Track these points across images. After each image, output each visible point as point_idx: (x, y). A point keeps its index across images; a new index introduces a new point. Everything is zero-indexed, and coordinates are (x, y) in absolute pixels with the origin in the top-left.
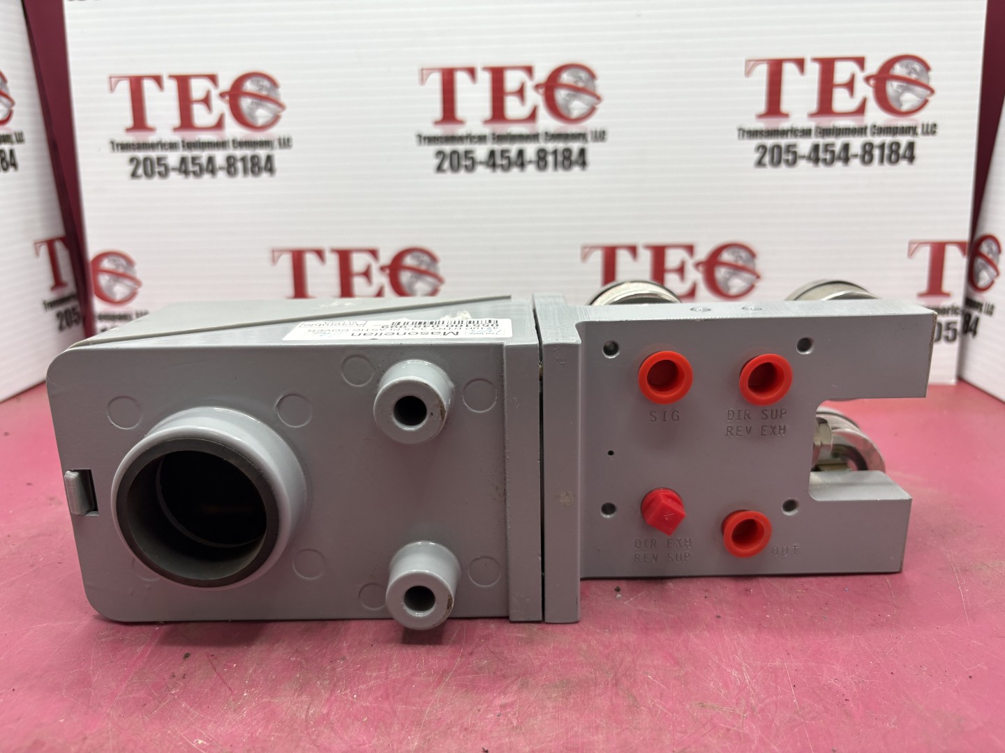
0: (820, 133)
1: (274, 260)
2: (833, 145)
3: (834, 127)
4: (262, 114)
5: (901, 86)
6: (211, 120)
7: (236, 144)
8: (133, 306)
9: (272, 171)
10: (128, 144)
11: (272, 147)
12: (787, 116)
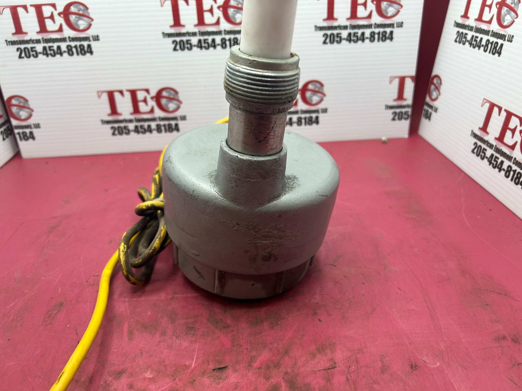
0: (351, 27)
1: (99, 97)
2: (357, 33)
3: (358, 25)
4: (82, 24)
5: (388, 4)
6: (56, 27)
7: (70, 39)
8: (31, 122)
9: (91, 53)
10: (14, 41)
11: (90, 41)
12: (336, 19)
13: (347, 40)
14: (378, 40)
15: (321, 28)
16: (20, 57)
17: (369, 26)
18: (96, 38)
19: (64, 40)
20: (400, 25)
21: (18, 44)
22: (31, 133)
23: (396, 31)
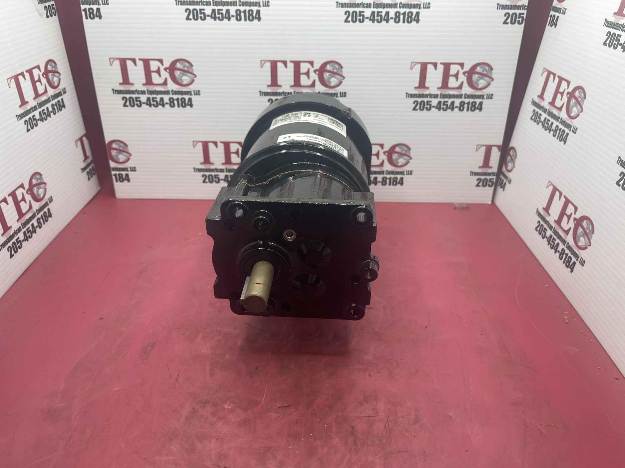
0: (442, 96)
1: (194, 146)
2: (447, 102)
3: (448, 94)
4: (186, 79)
5: (478, 77)
6: (161, 81)
7: (173, 93)
8: (128, 165)
9: (191, 106)
10: (121, 91)
11: (191, 95)
12: (428, 88)
13: (437, 108)
14: (468, 110)
15: (412, 96)
16: (125, 105)
17: (460, 96)
18: (198, 93)
19: (167, 93)
20: (490, 97)
21: (124, 93)
22: (127, 175)
23: (486, 102)
